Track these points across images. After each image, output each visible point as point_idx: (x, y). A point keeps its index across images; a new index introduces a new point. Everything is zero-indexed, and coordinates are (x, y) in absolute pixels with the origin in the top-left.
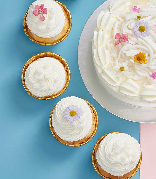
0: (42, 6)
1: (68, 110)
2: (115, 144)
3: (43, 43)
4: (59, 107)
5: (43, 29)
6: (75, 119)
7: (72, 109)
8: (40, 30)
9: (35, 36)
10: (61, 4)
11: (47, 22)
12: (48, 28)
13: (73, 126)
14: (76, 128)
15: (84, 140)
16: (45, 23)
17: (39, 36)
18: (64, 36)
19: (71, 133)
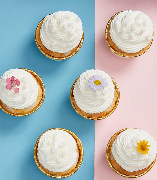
0: (13, 77)
1: (93, 79)
2: (135, 137)
3: (21, 114)
4: (83, 77)
5: (19, 101)
6: (98, 88)
7: (97, 79)
8: (16, 102)
9: (12, 109)
10: (29, 70)
11: (21, 93)
12: (24, 98)
13: (96, 96)
14: (98, 98)
15: (102, 115)
16: (20, 94)
17: (16, 108)
18: (40, 102)
19: (91, 104)
